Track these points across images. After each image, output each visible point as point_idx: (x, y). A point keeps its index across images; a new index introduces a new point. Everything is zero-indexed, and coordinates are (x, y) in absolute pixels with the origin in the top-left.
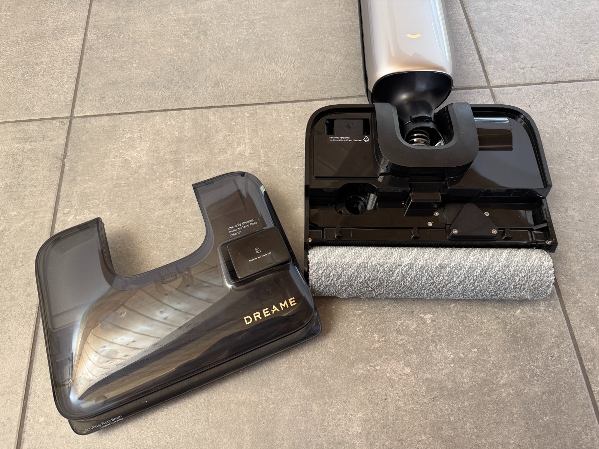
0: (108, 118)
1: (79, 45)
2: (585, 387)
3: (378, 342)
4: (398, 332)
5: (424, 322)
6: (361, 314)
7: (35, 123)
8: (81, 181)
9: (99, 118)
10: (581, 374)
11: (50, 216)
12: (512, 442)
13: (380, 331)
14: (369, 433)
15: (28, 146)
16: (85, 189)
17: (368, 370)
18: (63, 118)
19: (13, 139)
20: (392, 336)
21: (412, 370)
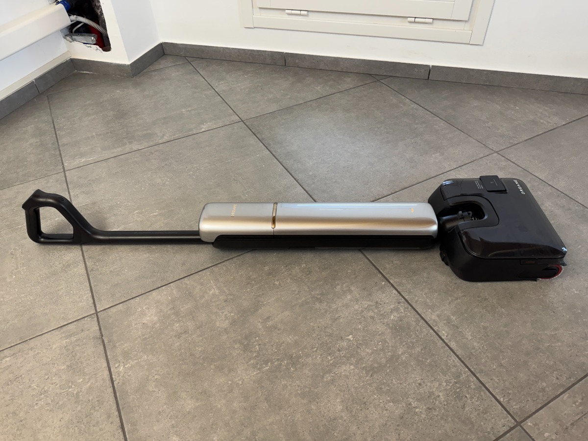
0: (121, 305)
1: (83, 271)
2: (439, 339)
3: (331, 359)
4: (339, 351)
5: (350, 340)
6: (317, 350)
7: (73, 324)
8: (119, 345)
9: (116, 307)
10: (434, 334)
11: (107, 373)
12: (418, 379)
13: (330, 354)
14: (347, 408)
15: (73, 339)
16: (123, 349)
17: (332, 376)
18: (91, 315)
19: (61, 338)
20: (337, 354)
21: (354, 366)
